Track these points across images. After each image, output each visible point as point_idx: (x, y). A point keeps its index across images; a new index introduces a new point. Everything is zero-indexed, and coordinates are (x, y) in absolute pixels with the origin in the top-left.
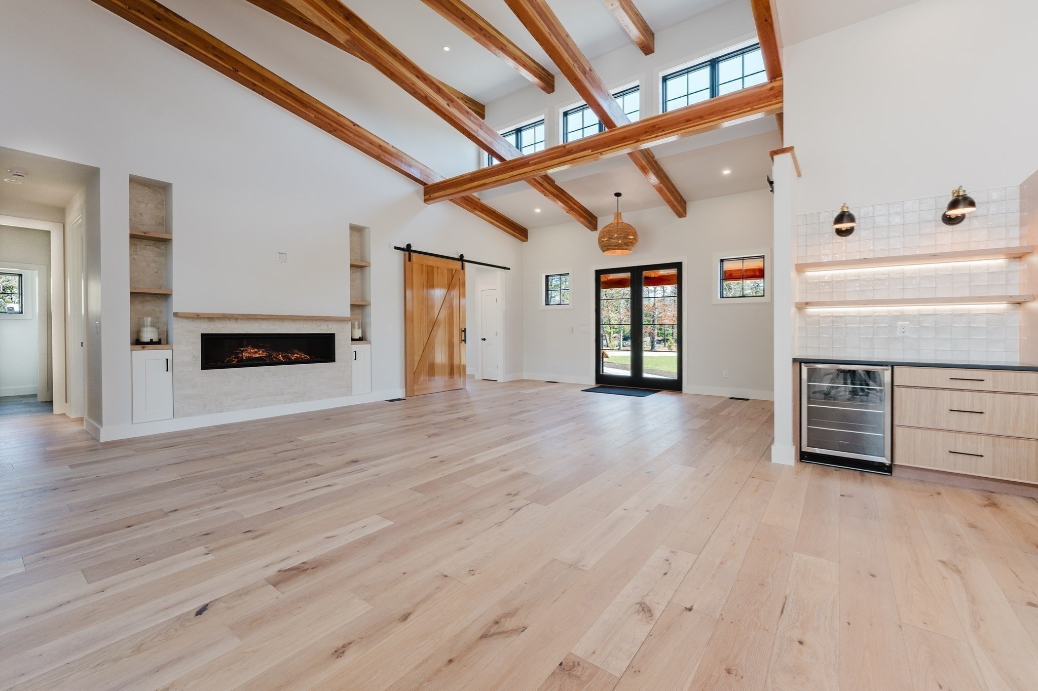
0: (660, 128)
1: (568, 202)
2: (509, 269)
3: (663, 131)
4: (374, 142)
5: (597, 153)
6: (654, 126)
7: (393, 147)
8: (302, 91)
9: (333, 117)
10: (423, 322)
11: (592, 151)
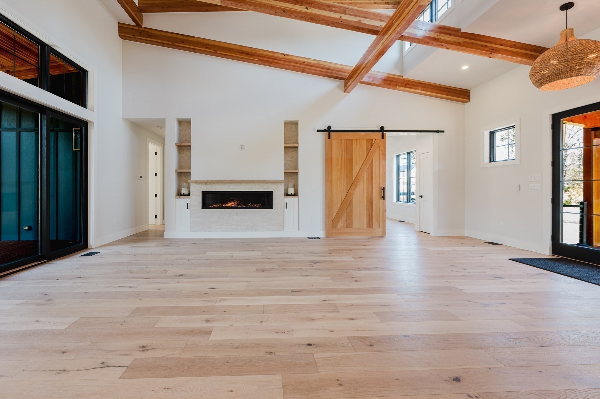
2: (443, 132)
4: (299, 61)
7: (314, 60)
8: (251, 48)
9: (270, 56)
10: (342, 183)
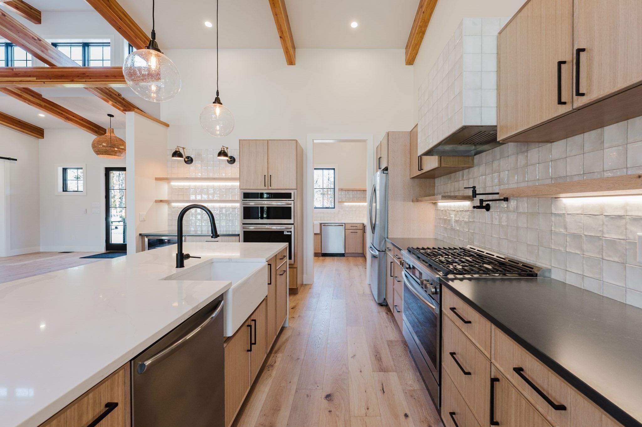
0: (88, 76)
1: (62, 114)
2: (16, 160)
3: (90, 79)
5: (41, 82)
6: (84, 74)
11: (36, 79)
